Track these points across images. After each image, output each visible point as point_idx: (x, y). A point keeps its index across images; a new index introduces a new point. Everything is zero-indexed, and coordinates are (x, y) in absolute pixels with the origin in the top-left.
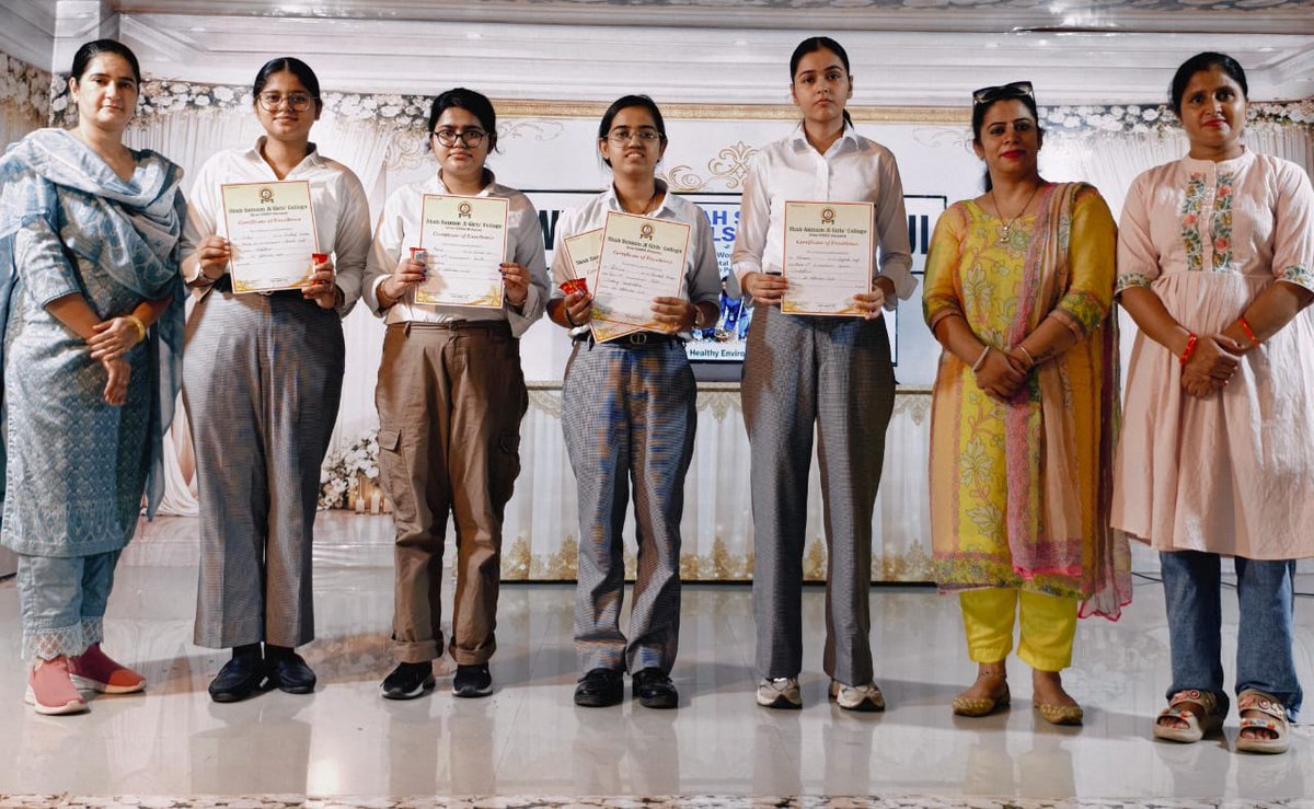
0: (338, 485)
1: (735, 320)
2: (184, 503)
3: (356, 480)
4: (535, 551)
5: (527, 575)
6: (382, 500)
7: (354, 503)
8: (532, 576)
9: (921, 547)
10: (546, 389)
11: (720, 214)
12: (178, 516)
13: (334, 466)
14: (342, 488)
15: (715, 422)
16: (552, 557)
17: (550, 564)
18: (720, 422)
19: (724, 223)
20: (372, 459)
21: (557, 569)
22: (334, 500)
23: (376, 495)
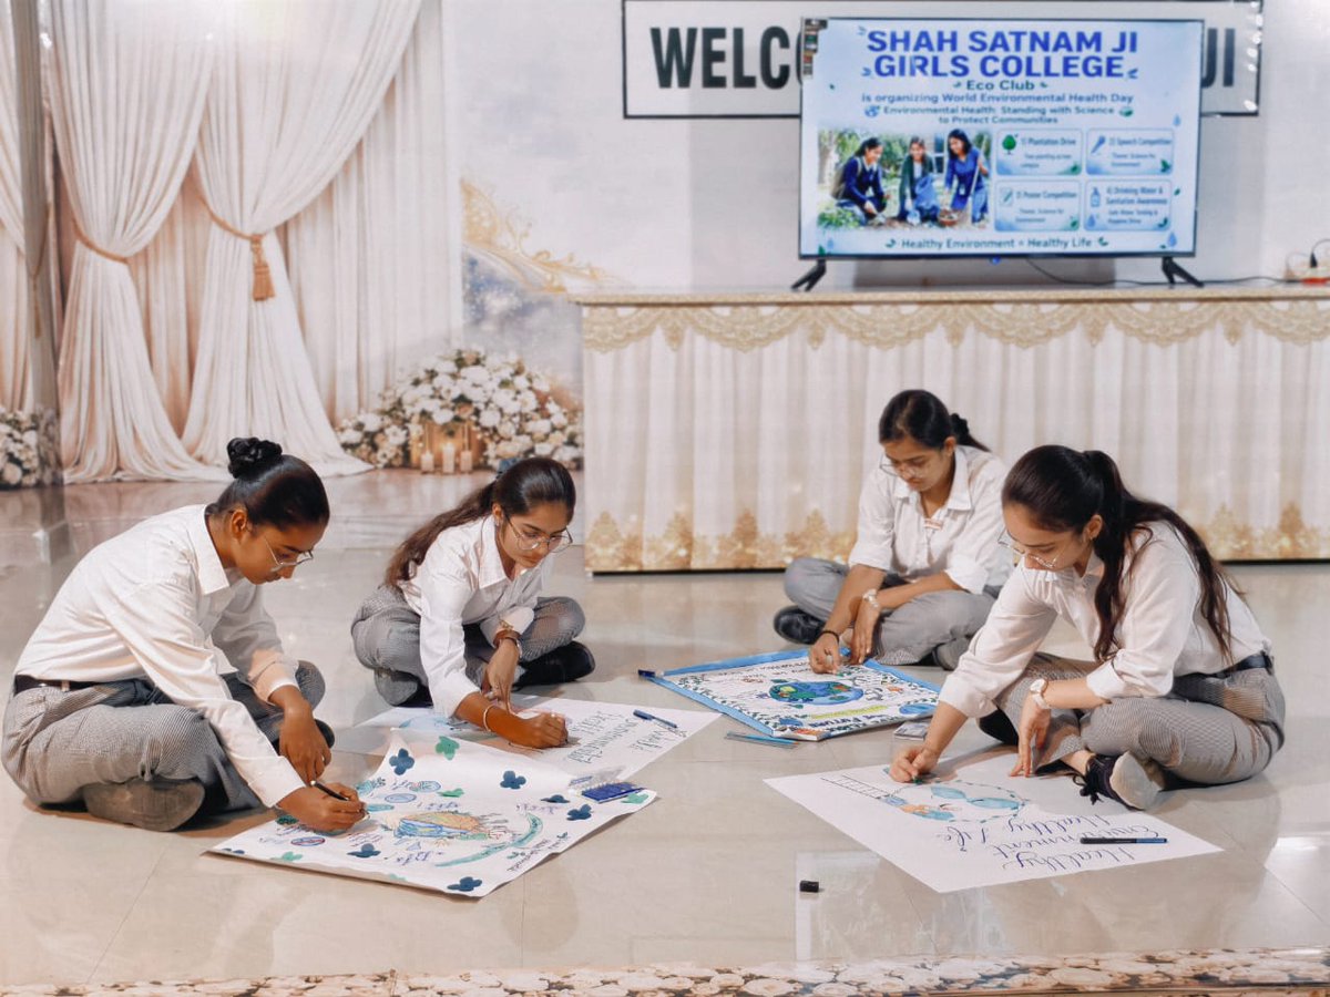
0: (395, 434)
1: (968, 193)
2: (176, 462)
3: (420, 428)
4: (698, 531)
5: (688, 563)
6: (458, 455)
7: (419, 459)
8: (696, 564)
9: (1230, 514)
10: (709, 305)
11: (947, 36)
12: (168, 481)
13: (388, 408)
14: (400, 438)
15: (948, 347)
16: (721, 538)
17: (721, 547)
18: (955, 348)
19: (954, 48)
20: (441, 398)
21: (729, 554)
22: (390, 455)
23: (448, 448)
